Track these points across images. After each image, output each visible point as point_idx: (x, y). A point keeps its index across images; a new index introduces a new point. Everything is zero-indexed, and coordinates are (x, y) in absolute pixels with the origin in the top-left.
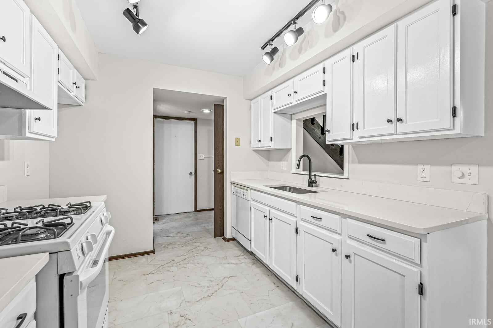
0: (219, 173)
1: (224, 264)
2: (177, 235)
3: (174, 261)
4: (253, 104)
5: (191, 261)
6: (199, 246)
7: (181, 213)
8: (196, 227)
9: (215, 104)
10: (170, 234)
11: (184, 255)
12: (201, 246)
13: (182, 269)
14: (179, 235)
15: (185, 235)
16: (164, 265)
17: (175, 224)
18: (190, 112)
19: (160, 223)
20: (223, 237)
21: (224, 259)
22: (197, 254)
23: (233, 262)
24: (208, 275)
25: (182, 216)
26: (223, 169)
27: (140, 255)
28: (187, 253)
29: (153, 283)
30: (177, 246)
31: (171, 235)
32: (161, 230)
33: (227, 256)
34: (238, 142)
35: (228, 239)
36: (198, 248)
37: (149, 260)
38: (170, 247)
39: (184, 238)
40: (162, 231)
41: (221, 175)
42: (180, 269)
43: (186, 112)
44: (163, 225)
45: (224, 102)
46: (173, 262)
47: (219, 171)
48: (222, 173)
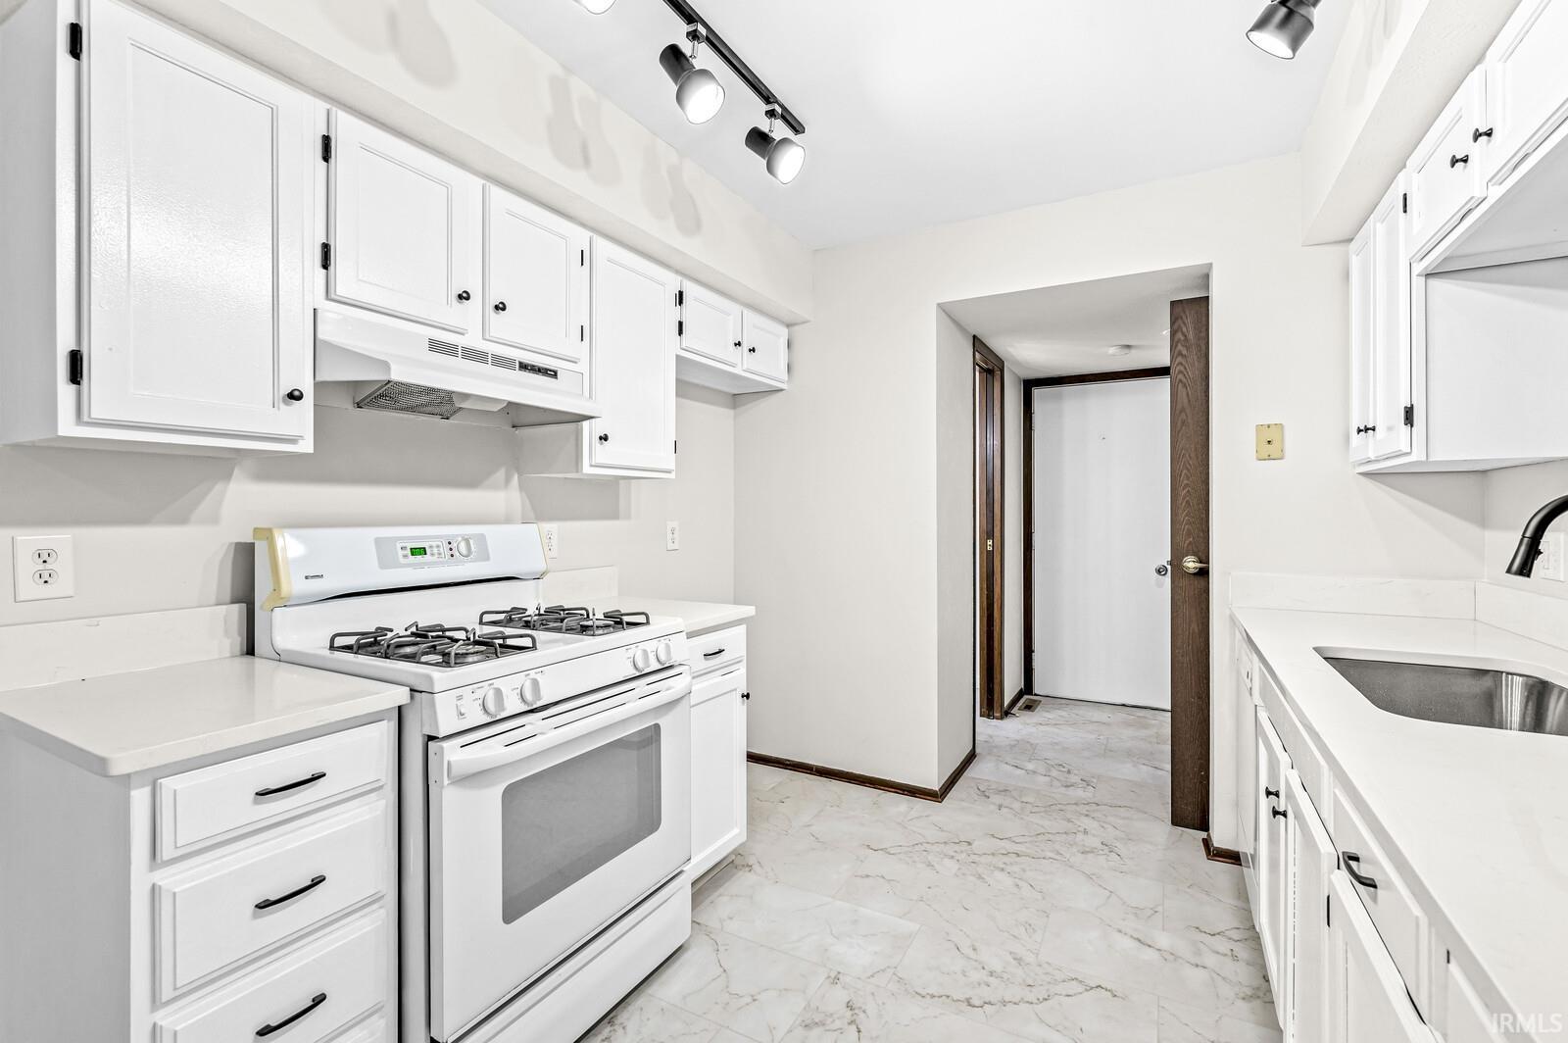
0: (1192, 571)
1: (1120, 931)
2: (1049, 770)
3: (969, 844)
4: (1354, 257)
5: (1016, 868)
6: (1085, 832)
7: (1124, 705)
8: (1134, 766)
9: (1173, 303)
10: (1030, 760)
11: (1014, 839)
12: (1094, 835)
13: (972, 878)
14: (1054, 773)
15: (1074, 779)
16: (933, 844)
17: (1070, 736)
18: (1128, 347)
19: (1028, 721)
20: (1204, 835)
21: (1136, 915)
22: (1058, 853)
23: (1164, 940)
24: (1030, 937)
25: (1122, 715)
26: (1204, 558)
27: (904, 791)
28: (1028, 839)
29: (868, 876)
30: (1017, 805)
31: (1030, 766)
32: (1013, 743)
33: (1160, 909)
34: (1270, 443)
35: (1216, 849)
36: (1080, 836)
37: (913, 814)
38: (997, 799)
39: (1064, 789)
40: (1015, 746)
41: (1199, 582)
42: (964, 874)
43: (1112, 350)
44: (1033, 730)
45: (1207, 287)
46: (964, 847)
47: (1191, 564)
48: (1204, 573)
